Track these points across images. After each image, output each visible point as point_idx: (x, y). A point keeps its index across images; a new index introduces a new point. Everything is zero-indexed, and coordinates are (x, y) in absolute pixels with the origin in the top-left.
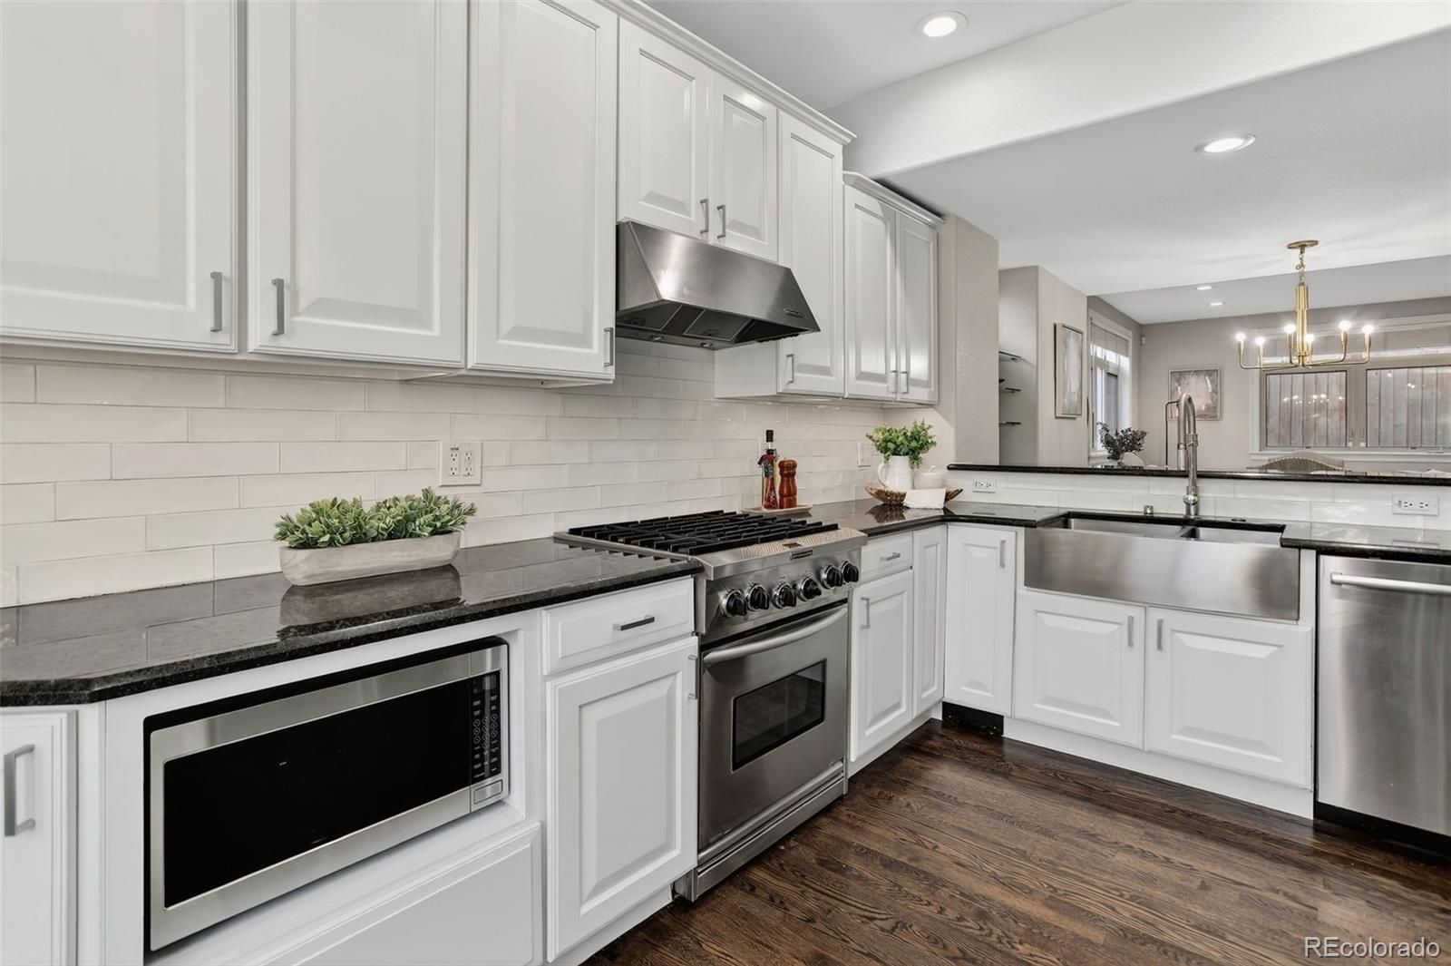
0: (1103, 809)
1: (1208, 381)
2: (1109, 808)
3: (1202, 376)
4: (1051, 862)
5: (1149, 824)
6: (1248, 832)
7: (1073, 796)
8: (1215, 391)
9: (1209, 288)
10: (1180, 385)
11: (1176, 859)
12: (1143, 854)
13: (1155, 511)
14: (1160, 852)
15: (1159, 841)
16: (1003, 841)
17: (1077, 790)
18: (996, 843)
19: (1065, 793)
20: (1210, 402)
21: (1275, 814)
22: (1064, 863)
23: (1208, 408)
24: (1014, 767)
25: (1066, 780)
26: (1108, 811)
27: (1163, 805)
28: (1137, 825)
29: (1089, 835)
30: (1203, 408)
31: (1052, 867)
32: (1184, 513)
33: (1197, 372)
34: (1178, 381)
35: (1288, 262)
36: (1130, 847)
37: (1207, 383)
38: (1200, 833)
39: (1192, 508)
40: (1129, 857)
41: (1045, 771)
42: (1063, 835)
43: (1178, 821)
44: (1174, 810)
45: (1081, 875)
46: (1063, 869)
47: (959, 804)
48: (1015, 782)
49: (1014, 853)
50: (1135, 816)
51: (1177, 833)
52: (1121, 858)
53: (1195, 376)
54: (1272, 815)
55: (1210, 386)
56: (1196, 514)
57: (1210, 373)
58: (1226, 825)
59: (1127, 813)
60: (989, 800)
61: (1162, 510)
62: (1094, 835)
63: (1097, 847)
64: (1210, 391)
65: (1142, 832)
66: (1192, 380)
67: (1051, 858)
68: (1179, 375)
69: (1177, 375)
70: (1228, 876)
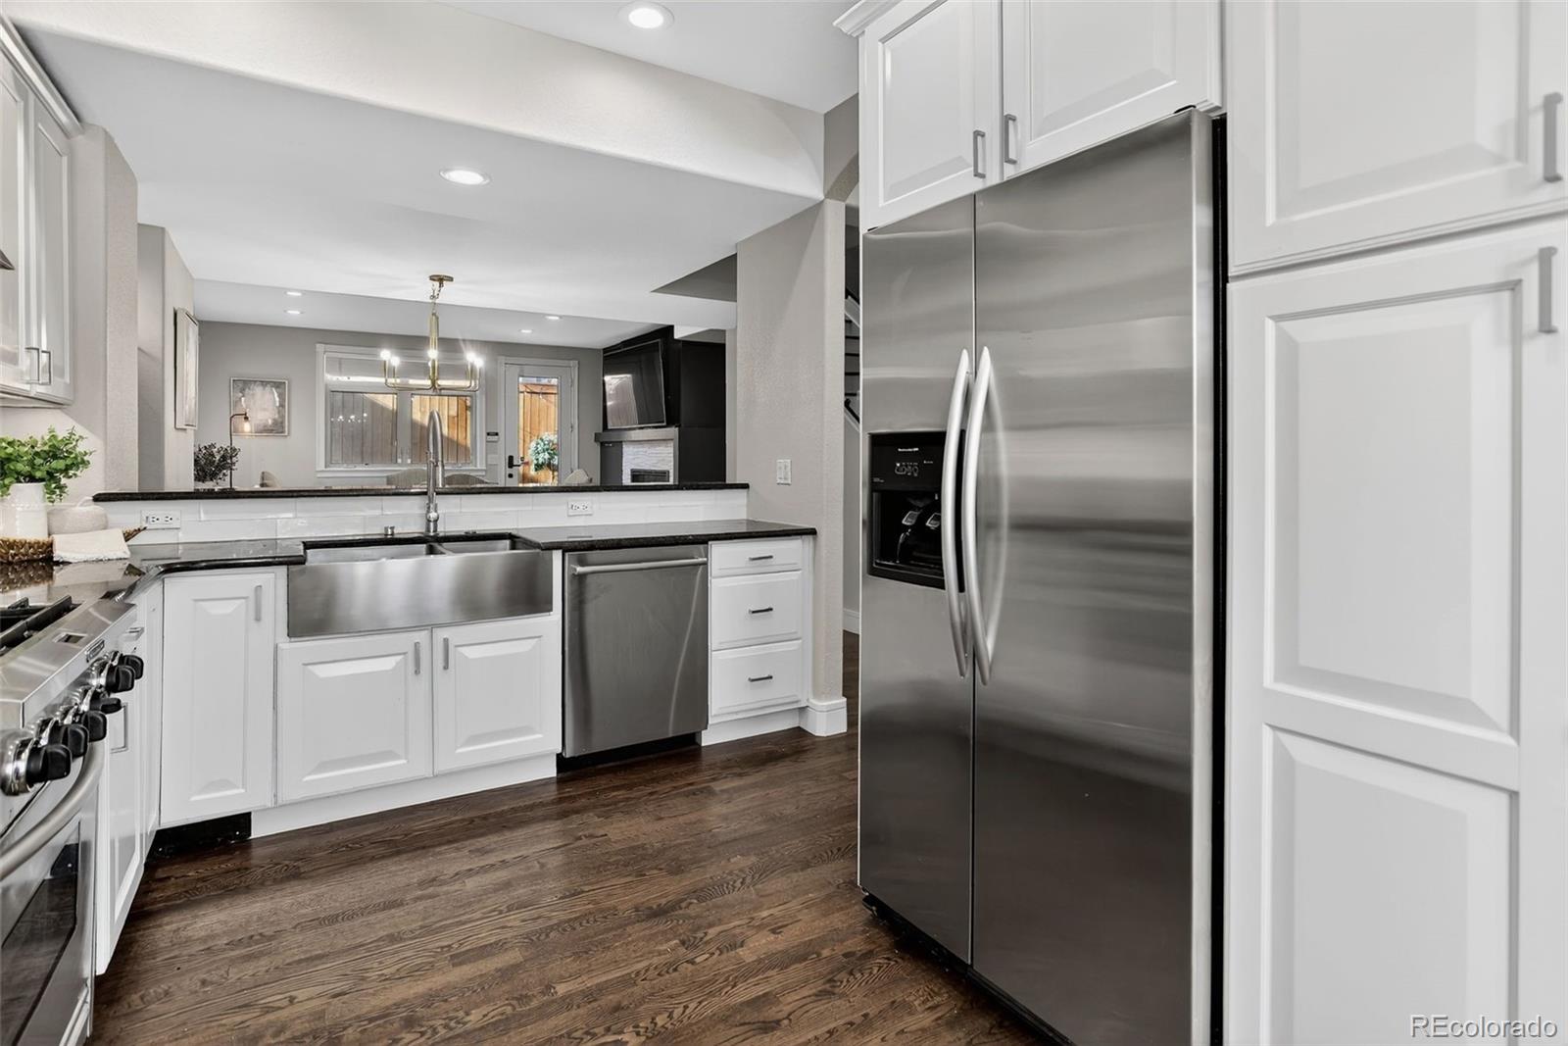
0: (419, 852)
1: (276, 395)
2: (424, 848)
3: (268, 388)
4: (421, 927)
5: (467, 843)
6: (532, 807)
7: (383, 857)
8: (282, 405)
9: (299, 294)
10: (243, 396)
11: (508, 857)
12: (483, 870)
13: (395, 531)
14: (492, 859)
15: (483, 852)
16: (359, 940)
17: (382, 850)
18: (355, 947)
19: (373, 859)
20: (277, 416)
21: (534, 784)
22: (433, 919)
23: (275, 422)
24: (299, 863)
25: (363, 846)
26: (424, 851)
27: (463, 820)
28: (458, 849)
29: (430, 882)
30: (270, 422)
31: (428, 930)
32: (424, 530)
33: (264, 383)
34: (242, 391)
35: (420, 290)
36: (470, 870)
37: (273, 393)
38: (504, 827)
39: (432, 524)
40: (476, 878)
41: (334, 849)
42: (408, 897)
43: (482, 827)
44: (472, 821)
45: (457, 920)
46: (438, 925)
47: (271, 938)
48: (311, 877)
49: (381, 943)
50: (449, 842)
51: (490, 837)
52: (471, 884)
53: (261, 388)
54: (534, 787)
55: (277, 399)
56: (435, 531)
57: (278, 385)
58: (514, 810)
59: (440, 845)
60: (303, 911)
61: (403, 530)
62: (434, 880)
63: (445, 888)
64: (278, 404)
65: (466, 852)
66: (258, 390)
67: (420, 923)
68: (244, 384)
69: (241, 385)
70: (548, 847)
